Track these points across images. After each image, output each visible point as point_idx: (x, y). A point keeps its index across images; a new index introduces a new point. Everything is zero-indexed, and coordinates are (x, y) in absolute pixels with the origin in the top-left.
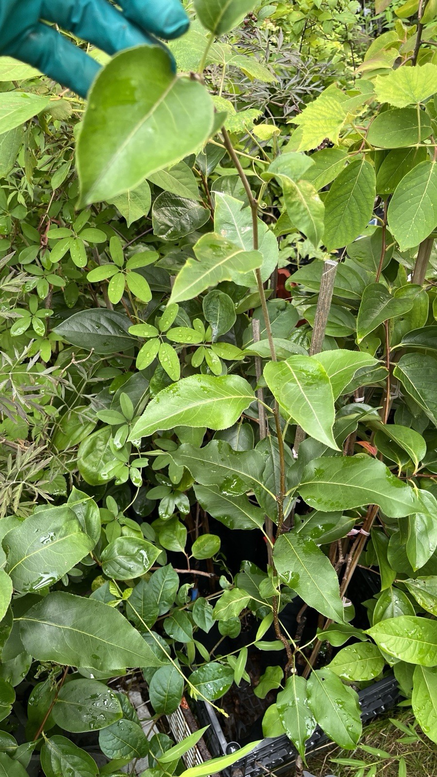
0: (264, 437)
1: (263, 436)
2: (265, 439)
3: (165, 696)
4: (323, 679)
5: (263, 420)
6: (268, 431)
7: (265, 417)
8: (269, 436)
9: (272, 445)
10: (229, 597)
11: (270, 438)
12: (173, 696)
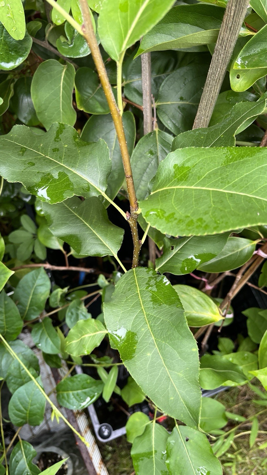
0: (149, 131)
1: (147, 129)
2: (151, 133)
3: (26, 414)
4: (187, 440)
5: (148, 107)
6: (155, 123)
7: (152, 103)
8: (156, 129)
9: (158, 144)
10: (82, 328)
11: (157, 133)
12: (35, 415)
